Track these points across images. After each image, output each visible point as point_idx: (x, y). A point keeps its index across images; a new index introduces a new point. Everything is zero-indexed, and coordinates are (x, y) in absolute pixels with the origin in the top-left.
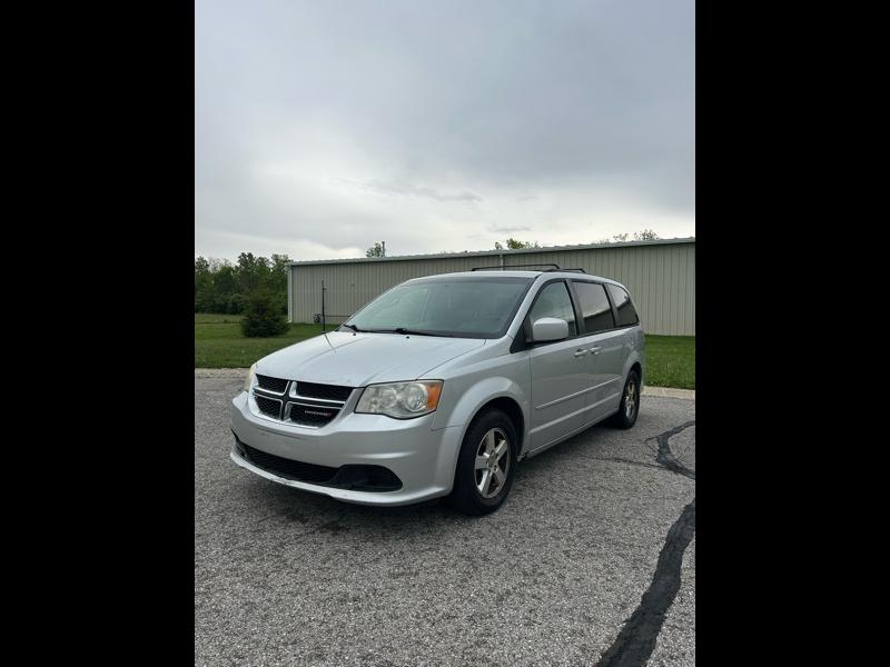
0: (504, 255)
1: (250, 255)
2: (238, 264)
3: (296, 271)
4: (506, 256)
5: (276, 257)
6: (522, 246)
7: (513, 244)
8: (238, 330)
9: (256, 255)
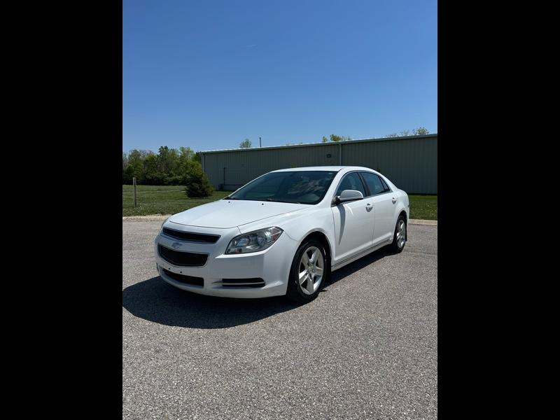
1: (166, 148)
2: (159, 154)
3: (206, 156)
4: (343, 145)
7: (334, 138)
9: (170, 148)
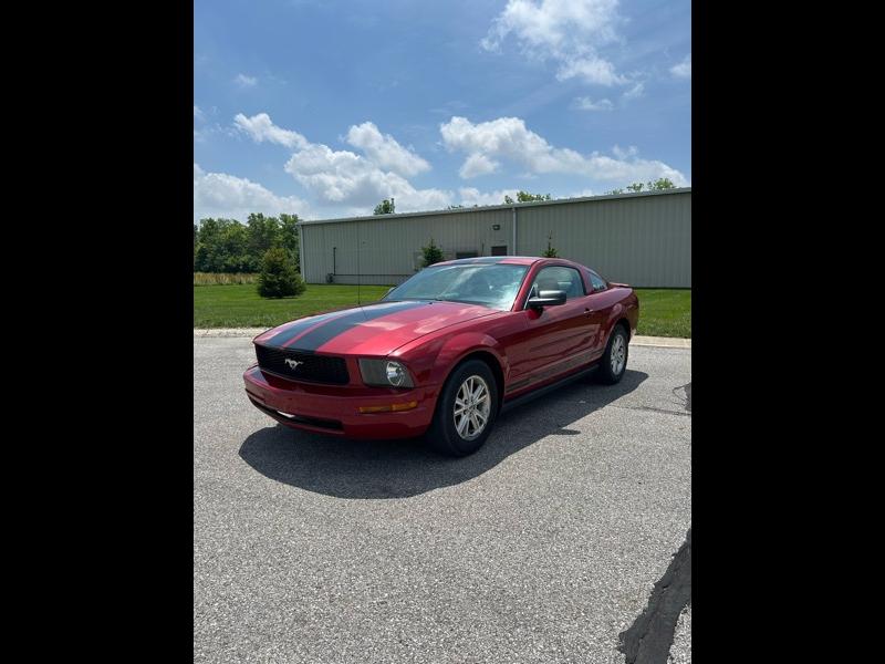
0: (516, 209)
1: (260, 216)
2: (248, 225)
3: (307, 229)
4: (518, 209)
5: (284, 218)
6: (533, 199)
7: (522, 197)
8: (254, 288)
9: (266, 216)
